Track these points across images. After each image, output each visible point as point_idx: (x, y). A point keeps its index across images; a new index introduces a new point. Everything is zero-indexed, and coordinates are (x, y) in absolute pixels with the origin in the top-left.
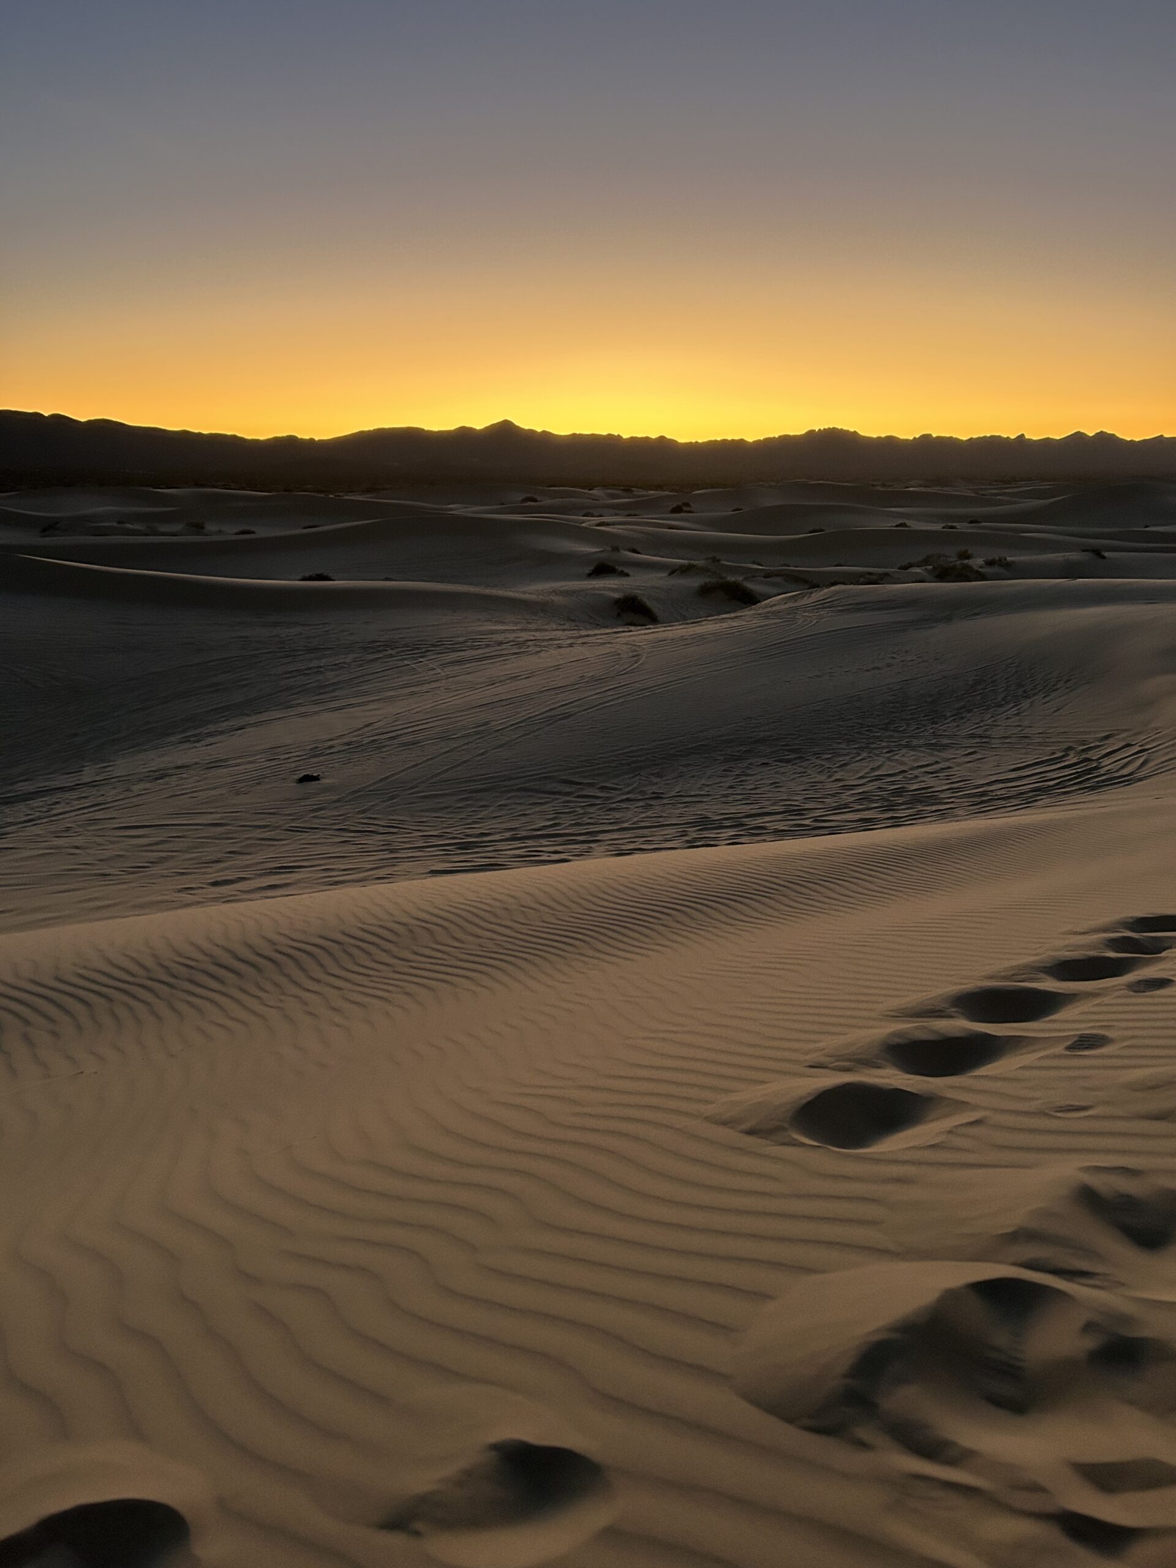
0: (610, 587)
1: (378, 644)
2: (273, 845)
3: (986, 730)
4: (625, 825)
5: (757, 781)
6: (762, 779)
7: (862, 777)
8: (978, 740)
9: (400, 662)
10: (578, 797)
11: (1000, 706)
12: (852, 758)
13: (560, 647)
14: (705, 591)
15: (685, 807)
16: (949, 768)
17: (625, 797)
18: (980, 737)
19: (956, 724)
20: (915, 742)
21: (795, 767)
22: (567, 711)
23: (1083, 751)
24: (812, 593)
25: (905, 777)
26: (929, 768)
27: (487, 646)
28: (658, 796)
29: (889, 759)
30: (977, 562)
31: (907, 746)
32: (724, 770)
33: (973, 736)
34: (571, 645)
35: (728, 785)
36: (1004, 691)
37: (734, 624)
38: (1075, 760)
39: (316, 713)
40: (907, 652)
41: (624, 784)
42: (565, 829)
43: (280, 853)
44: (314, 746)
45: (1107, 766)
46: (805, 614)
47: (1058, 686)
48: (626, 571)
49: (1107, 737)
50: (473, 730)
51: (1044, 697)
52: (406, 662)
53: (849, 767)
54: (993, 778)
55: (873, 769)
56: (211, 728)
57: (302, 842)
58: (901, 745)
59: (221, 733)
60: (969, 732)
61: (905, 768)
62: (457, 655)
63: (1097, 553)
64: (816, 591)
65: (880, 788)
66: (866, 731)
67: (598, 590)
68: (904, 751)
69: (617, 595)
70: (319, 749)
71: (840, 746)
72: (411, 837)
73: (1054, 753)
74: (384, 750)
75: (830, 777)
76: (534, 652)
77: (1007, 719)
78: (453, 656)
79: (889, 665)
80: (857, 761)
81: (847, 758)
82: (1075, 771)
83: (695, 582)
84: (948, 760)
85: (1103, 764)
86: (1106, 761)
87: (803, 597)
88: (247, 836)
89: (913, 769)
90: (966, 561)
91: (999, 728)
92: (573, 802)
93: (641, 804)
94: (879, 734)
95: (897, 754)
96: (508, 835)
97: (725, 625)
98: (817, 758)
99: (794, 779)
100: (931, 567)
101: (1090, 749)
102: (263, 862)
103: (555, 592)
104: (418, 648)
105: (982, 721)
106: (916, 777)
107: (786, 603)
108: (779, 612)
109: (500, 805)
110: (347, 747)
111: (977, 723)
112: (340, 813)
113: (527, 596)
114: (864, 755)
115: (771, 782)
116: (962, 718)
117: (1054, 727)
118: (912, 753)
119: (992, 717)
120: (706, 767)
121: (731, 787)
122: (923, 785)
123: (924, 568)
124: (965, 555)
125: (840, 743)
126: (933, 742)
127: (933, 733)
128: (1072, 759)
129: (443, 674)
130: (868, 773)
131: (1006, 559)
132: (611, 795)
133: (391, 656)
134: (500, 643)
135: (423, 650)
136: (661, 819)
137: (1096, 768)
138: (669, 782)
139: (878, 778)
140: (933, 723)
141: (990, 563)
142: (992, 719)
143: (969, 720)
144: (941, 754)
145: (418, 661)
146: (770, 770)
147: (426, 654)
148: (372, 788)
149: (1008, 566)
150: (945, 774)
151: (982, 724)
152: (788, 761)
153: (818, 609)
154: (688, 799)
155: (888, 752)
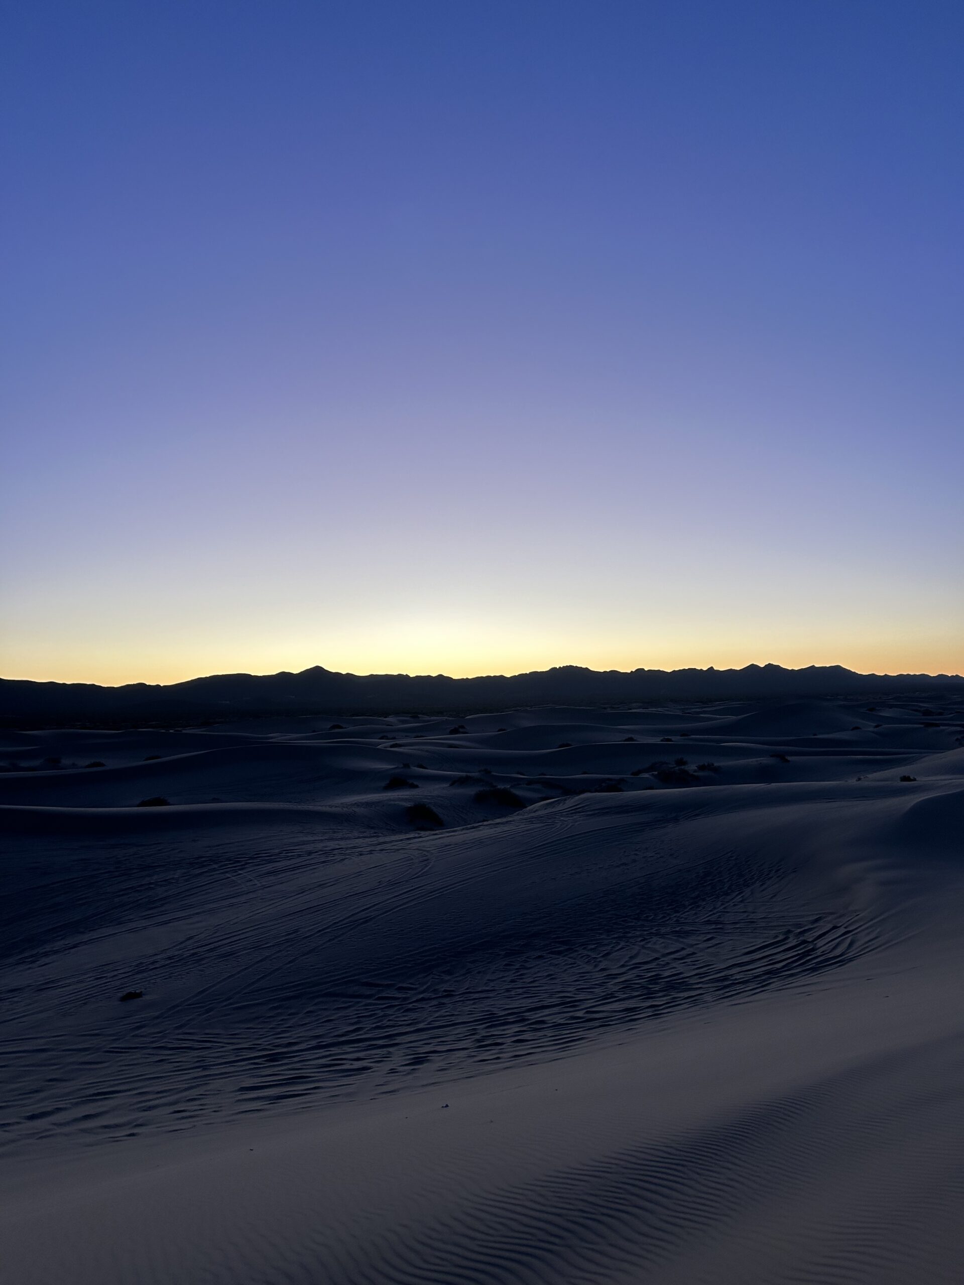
0: (402, 797)
1: (203, 859)
3: (719, 917)
4: (421, 1026)
5: (535, 973)
6: (539, 972)
7: (623, 966)
8: (714, 926)
9: (223, 875)
10: (379, 999)
11: (727, 894)
12: (613, 947)
13: (361, 855)
14: (480, 799)
15: (474, 1004)
16: (694, 953)
17: (421, 996)
18: (716, 923)
19: (694, 912)
20: (663, 930)
21: (565, 958)
22: (368, 915)
23: (801, 933)
24: (565, 800)
25: (658, 964)
26: (678, 954)
27: (299, 856)
28: (449, 994)
29: (643, 947)
30: (691, 767)
31: (657, 934)
32: (506, 965)
33: (709, 922)
34: (371, 852)
35: (509, 979)
36: (728, 881)
37: (506, 829)
38: (794, 943)
39: (145, 928)
40: (647, 849)
41: (419, 984)
42: (365, 1033)
43: (96, 1078)
44: (138, 962)
45: (821, 947)
46: (562, 818)
47: (771, 875)
48: (415, 783)
49: (817, 921)
50: (284, 938)
51: (762, 885)
52: (228, 875)
53: (611, 956)
54: (731, 962)
55: (632, 958)
56: (48, 948)
57: (120, 1064)
58: (651, 933)
59: (56, 952)
60: (706, 919)
61: (656, 955)
62: (271, 867)
63: (781, 756)
64: (569, 798)
65: (638, 976)
66: (623, 921)
67: (393, 800)
68: (654, 939)
69: (408, 804)
70: (144, 965)
71: (602, 937)
72: (225, 1052)
73: (776, 937)
74: (204, 962)
75: (596, 966)
76: (339, 860)
77: (735, 905)
78: (270, 867)
79: (634, 861)
80: (618, 950)
81: (609, 948)
82: (796, 953)
83: (471, 791)
84: (692, 946)
85: (818, 945)
86: (820, 943)
87: (559, 803)
88: (71, 1060)
89: (664, 955)
90: (683, 767)
91: (729, 914)
92: (374, 1004)
93: (435, 1002)
94: (633, 924)
95: (650, 942)
96: (314, 1043)
97: (499, 829)
98: (583, 949)
99: (566, 970)
100: (656, 773)
101: (805, 931)
103: (357, 804)
104: (239, 862)
105: (715, 908)
106: (668, 963)
107: (546, 809)
108: (542, 817)
109: (308, 1012)
110: (169, 961)
111: (711, 911)
112: (158, 1030)
113: (333, 809)
114: (622, 944)
115: (547, 974)
116: (698, 907)
117: (774, 912)
118: (662, 940)
119: (722, 904)
120: (489, 963)
121: (513, 981)
122: (674, 972)
123: (651, 773)
124: (681, 762)
125: (601, 934)
126: (677, 929)
127: (677, 920)
128: (792, 942)
129: (259, 885)
130: (626, 962)
131: (713, 765)
132: (408, 995)
133: (215, 870)
134: (310, 853)
135: (243, 863)
136: (453, 1018)
137: (813, 950)
138: (458, 979)
139: (636, 966)
140: (677, 912)
141: (702, 768)
142: (724, 906)
143: (704, 908)
144: (685, 940)
145: (237, 873)
146: (545, 962)
147: (246, 866)
148: (189, 1002)
149: (716, 770)
150: (690, 960)
151: (715, 911)
152: (559, 953)
153: (572, 813)
154: (476, 996)
155: (641, 941)
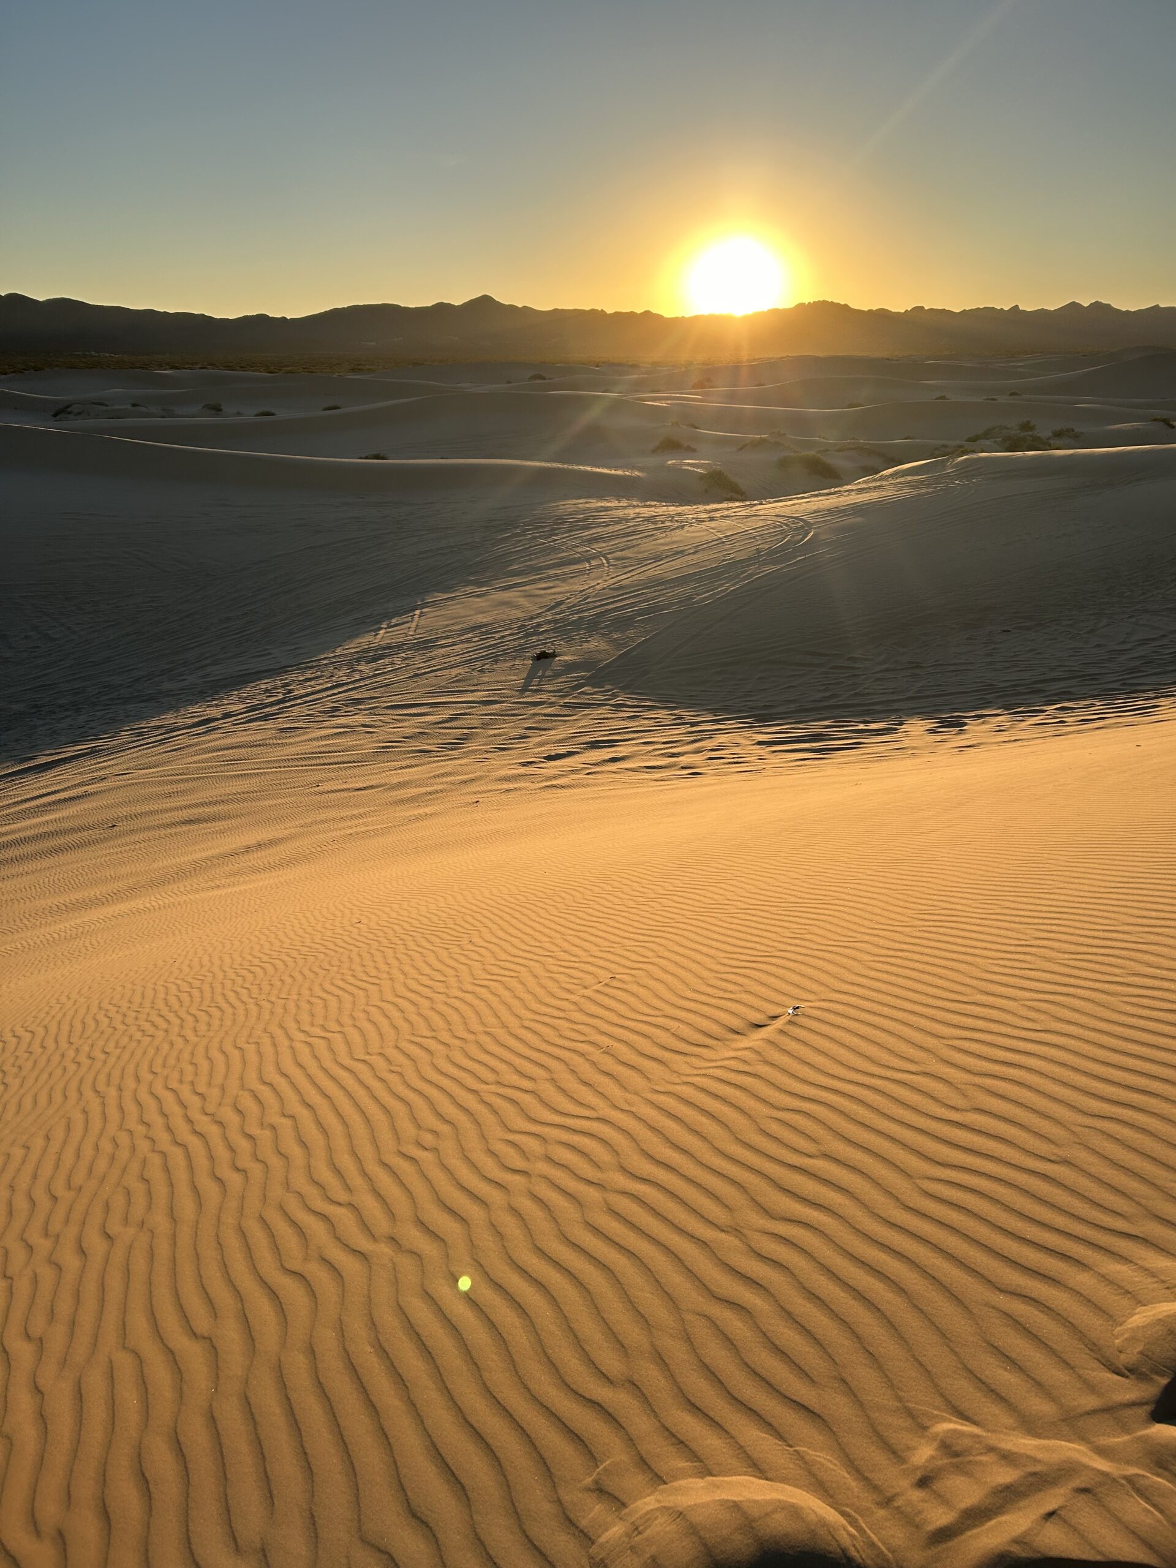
2: (565, 721)
4: (910, 694)
7: (1123, 642)
21: (1040, 634)
28: (916, 667)
29: (1137, 624)
30: (1044, 433)
31: (1145, 611)
32: (967, 639)
35: (982, 652)
41: (871, 656)
43: (580, 728)
44: (518, 624)
48: (693, 447)
52: (541, 541)
55: (1130, 634)
57: (590, 717)
62: (591, 532)
63: (1167, 422)
65: (1154, 652)
69: (705, 472)
75: (1086, 642)
78: (588, 533)
83: (770, 457)
88: (532, 712)
90: (1030, 433)
95: (1141, 619)
100: (999, 439)
102: (575, 737)
110: (555, 626)
114: (1106, 620)
115: (1027, 648)
121: (988, 655)
123: (992, 440)
124: (1027, 427)
129: (594, 551)
131: (1073, 430)
132: (868, 665)
134: (626, 520)
135: (549, 528)
139: (1144, 642)
141: (1058, 434)
146: (1016, 637)
147: (555, 532)
148: (619, 664)
152: (1029, 628)
154: (952, 668)
155: (1129, 617)
